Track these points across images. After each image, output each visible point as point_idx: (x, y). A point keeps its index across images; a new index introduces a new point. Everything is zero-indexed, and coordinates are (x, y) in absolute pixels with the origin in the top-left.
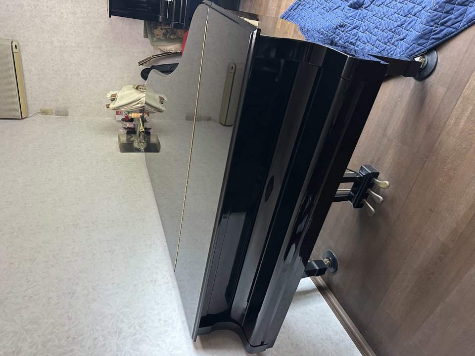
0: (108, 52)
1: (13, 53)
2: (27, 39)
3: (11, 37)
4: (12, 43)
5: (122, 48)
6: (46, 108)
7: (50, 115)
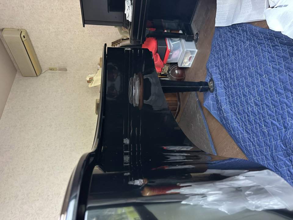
0: (89, 33)
1: (23, 42)
2: (32, 28)
3: (21, 27)
4: (21, 35)
5: (99, 30)
6: (52, 67)
7: (55, 70)
